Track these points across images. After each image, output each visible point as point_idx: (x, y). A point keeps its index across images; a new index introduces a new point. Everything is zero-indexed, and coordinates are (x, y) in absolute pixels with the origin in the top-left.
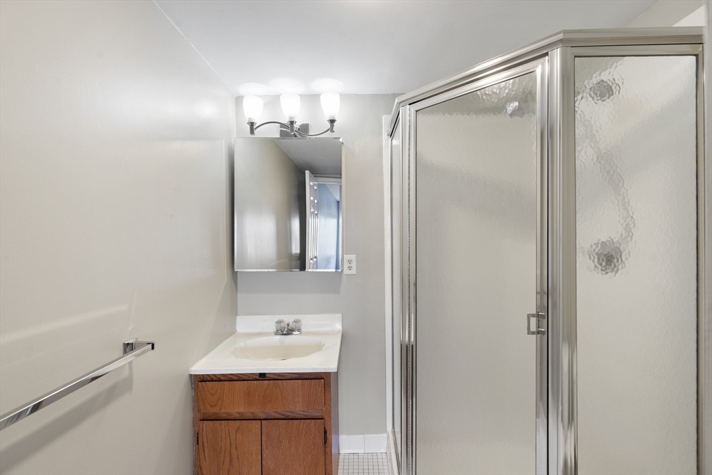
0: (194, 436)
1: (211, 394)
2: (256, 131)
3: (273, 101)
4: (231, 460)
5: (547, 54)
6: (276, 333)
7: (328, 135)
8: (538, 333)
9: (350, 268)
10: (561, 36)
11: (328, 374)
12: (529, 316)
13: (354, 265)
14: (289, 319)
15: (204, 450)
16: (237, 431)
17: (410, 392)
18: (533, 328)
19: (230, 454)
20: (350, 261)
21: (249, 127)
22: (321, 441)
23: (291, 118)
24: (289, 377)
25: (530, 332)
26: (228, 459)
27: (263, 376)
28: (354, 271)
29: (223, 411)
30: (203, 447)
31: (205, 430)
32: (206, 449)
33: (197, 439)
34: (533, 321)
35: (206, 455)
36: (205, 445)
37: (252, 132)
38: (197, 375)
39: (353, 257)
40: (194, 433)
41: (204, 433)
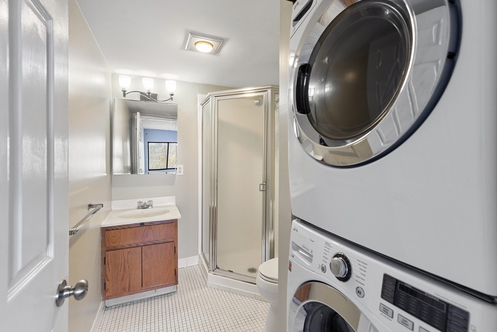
0: (102, 260)
1: (113, 237)
2: (126, 95)
3: (138, 79)
4: (125, 269)
5: (266, 91)
6: (138, 208)
7: (169, 102)
8: (263, 190)
9: (180, 172)
10: (271, 86)
11: (176, 220)
12: (260, 185)
13: (182, 170)
14: (145, 201)
15: (109, 266)
16: (128, 253)
17: (214, 237)
18: (261, 189)
19: (124, 266)
20: (180, 168)
21: (123, 93)
22: (173, 252)
23: (149, 91)
24: (157, 223)
25: (260, 190)
26: (123, 268)
27: (142, 224)
28: (182, 173)
29: (120, 245)
30: (108, 265)
31: (109, 256)
32: (110, 266)
33: (104, 261)
34: (262, 186)
35: (110, 268)
36: (110, 263)
37: (124, 95)
38: (104, 227)
39: (182, 166)
40: (102, 258)
41: (109, 258)
